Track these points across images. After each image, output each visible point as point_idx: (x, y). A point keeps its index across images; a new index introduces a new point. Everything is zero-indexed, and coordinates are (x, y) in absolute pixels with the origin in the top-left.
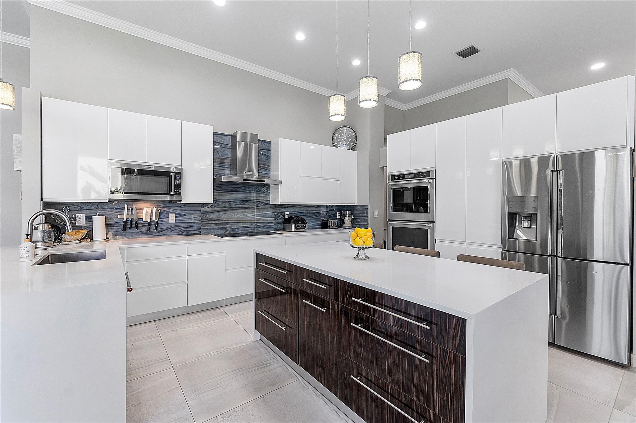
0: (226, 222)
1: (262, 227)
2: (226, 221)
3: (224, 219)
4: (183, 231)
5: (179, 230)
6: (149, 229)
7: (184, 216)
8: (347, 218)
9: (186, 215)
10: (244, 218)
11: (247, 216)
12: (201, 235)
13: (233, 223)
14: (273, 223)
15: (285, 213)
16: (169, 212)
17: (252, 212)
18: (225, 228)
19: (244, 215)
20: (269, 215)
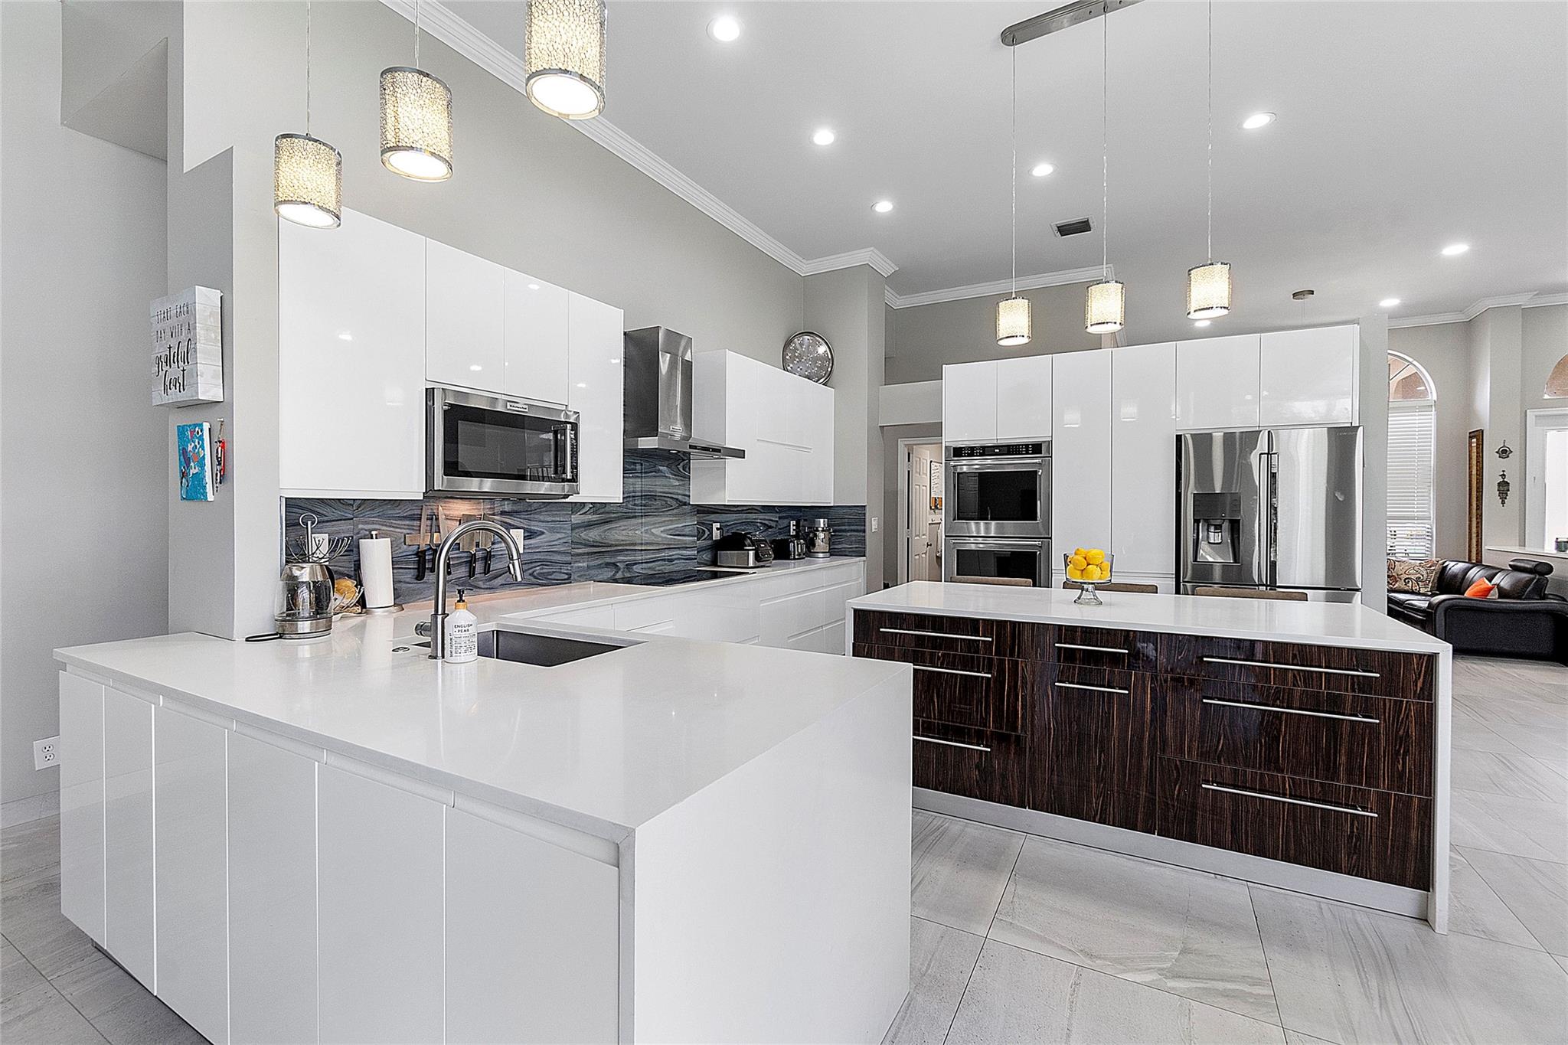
0: (616, 548)
1: (676, 559)
2: (616, 546)
3: (613, 543)
4: (538, 574)
5: (531, 571)
6: (472, 573)
7: (540, 535)
8: (822, 535)
9: (543, 533)
10: (646, 537)
11: (653, 534)
12: (571, 583)
13: (627, 550)
14: (694, 550)
15: (714, 524)
16: (510, 524)
17: (660, 524)
18: (614, 564)
19: (646, 532)
20: (687, 531)
